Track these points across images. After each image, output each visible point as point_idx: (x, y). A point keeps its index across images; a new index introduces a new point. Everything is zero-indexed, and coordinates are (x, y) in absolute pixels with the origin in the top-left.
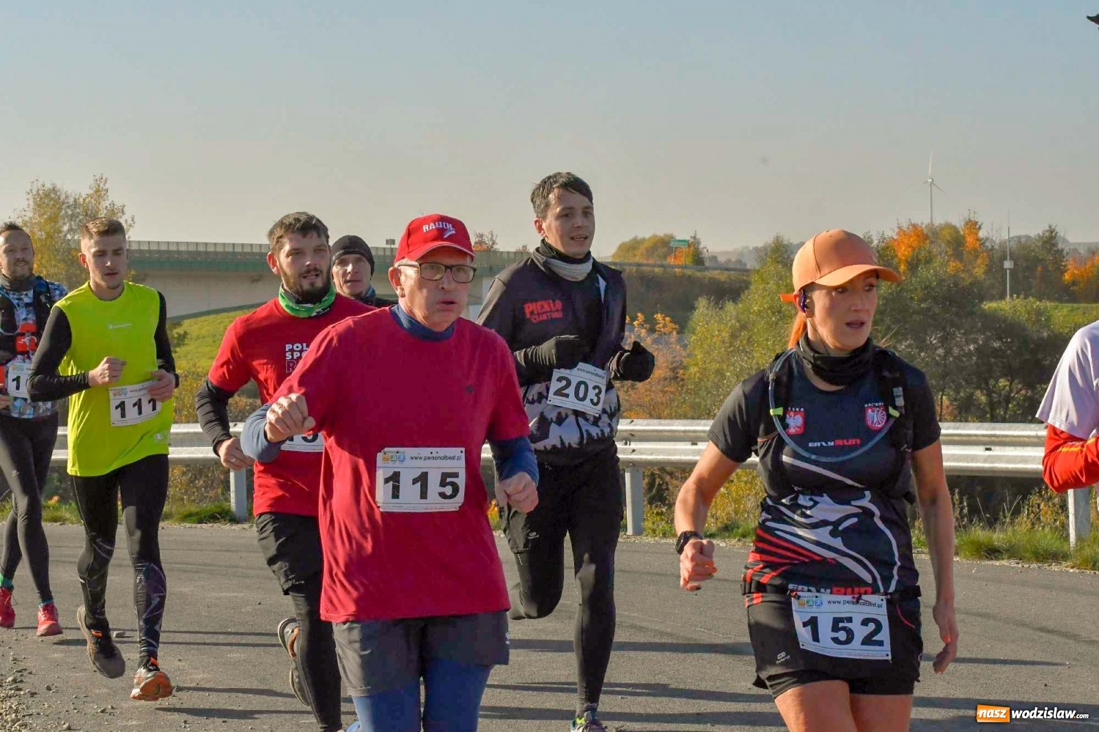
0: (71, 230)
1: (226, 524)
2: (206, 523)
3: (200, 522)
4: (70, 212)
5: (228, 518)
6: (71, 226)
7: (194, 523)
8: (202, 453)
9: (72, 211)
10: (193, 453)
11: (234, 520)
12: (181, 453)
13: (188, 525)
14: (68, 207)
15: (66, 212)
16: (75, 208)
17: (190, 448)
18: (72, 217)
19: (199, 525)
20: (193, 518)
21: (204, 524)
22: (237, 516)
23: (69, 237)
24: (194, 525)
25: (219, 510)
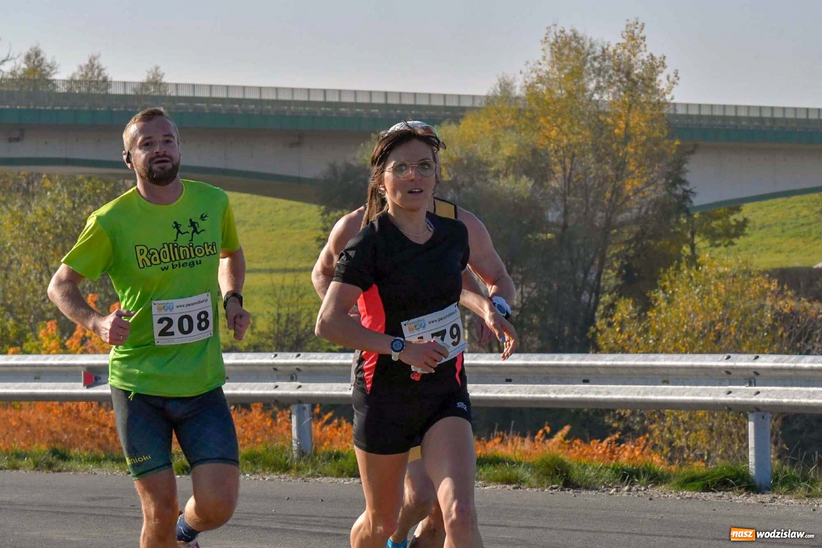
0: (598, 88)
1: (741, 494)
2: (713, 491)
3: (706, 489)
4: (596, 65)
5: (745, 484)
6: (598, 82)
7: (697, 490)
8: (710, 395)
9: (599, 63)
10: (698, 395)
11: (752, 487)
12: (683, 394)
13: (688, 494)
14: (595, 59)
15: (592, 65)
16: (604, 60)
17: (695, 387)
18: (599, 72)
19: (703, 494)
20: (698, 484)
21: (710, 493)
22: (758, 482)
23: (596, 97)
24: (697, 494)
25: (733, 474)
